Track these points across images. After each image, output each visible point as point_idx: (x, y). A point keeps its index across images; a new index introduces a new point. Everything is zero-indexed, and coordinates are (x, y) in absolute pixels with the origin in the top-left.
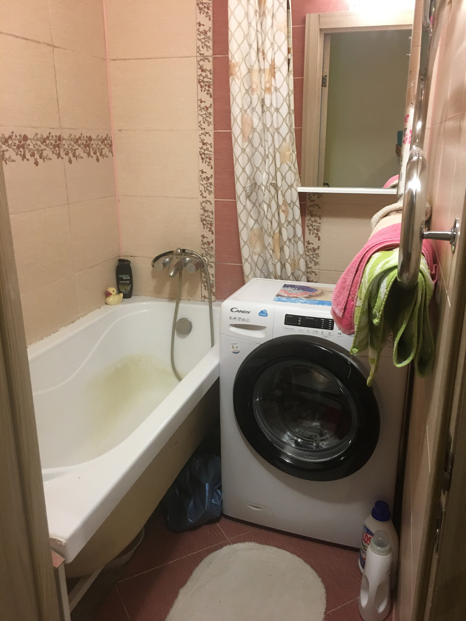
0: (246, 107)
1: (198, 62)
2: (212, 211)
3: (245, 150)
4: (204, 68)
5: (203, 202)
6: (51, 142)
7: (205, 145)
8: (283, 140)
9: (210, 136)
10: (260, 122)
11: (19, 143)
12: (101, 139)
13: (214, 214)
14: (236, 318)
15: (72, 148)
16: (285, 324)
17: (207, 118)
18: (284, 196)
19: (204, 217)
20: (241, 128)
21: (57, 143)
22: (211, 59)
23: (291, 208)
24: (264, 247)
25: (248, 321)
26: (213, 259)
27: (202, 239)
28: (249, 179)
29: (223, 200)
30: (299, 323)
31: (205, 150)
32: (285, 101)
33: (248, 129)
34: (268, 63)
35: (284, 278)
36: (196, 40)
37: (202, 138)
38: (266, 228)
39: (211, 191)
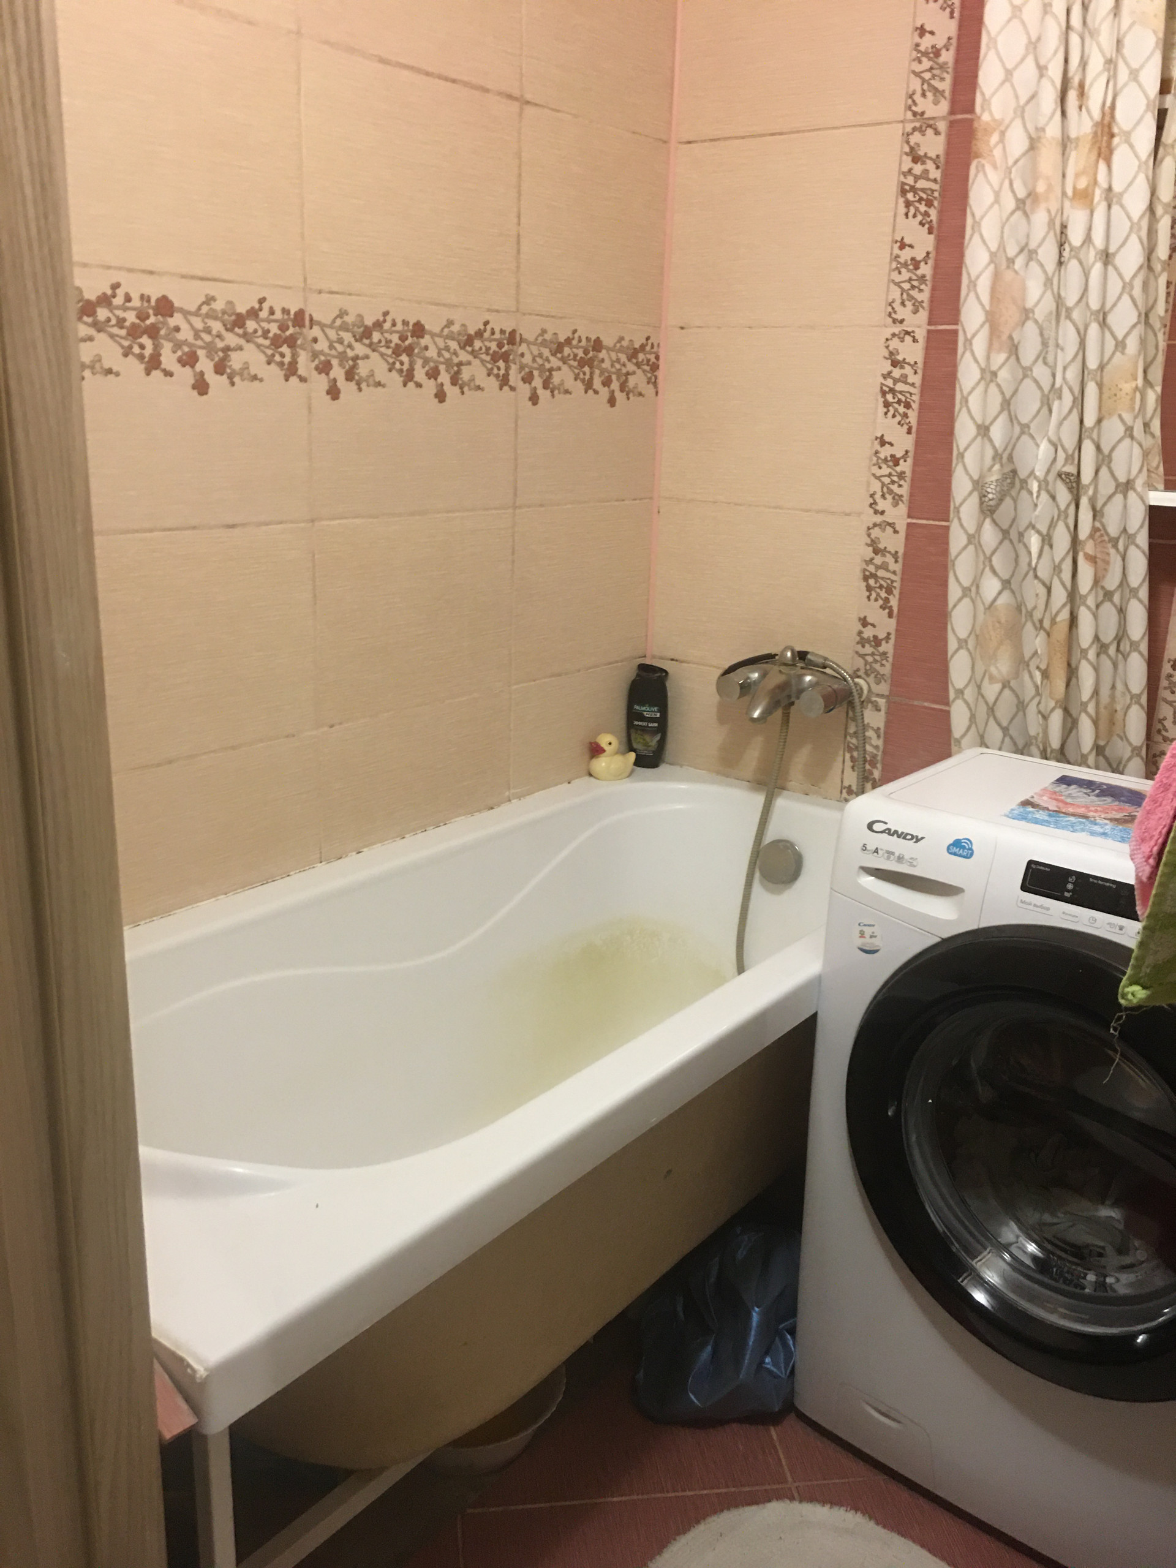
0: (1012, 251)
1: (905, 135)
2: (897, 552)
3: (994, 374)
4: (921, 153)
5: (875, 525)
6: (486, 346)
7: (898, 368)
8: (1116, 346)
9: (915, 340)
10: (1049, 294)
11: (400, 342)
12: (628, 348)
13: (900, 560)
14: (880, 851)
15: (543, 365)
16: (1024, 888)
17: (912, 292)
18: (1096, 514)
19: (872, 568)
20: (988, 308)
21: (503, 350)
22: (942, 126)
23: (1117, 550)
24: (1021, 663)
25: (915, 863)
26: (884, 688)
27: (860, 627)
28: (997, 460)
29: (931, 522)
30: (1068, 891)
31: (896, 381)
32: (1135, 230)
33: (1010, 315)
34: (1091, 118)
35: (1071, 760)
36: (908, 77)
37: (891, 348)
38: (1030, 606)
39: (902, 496)
